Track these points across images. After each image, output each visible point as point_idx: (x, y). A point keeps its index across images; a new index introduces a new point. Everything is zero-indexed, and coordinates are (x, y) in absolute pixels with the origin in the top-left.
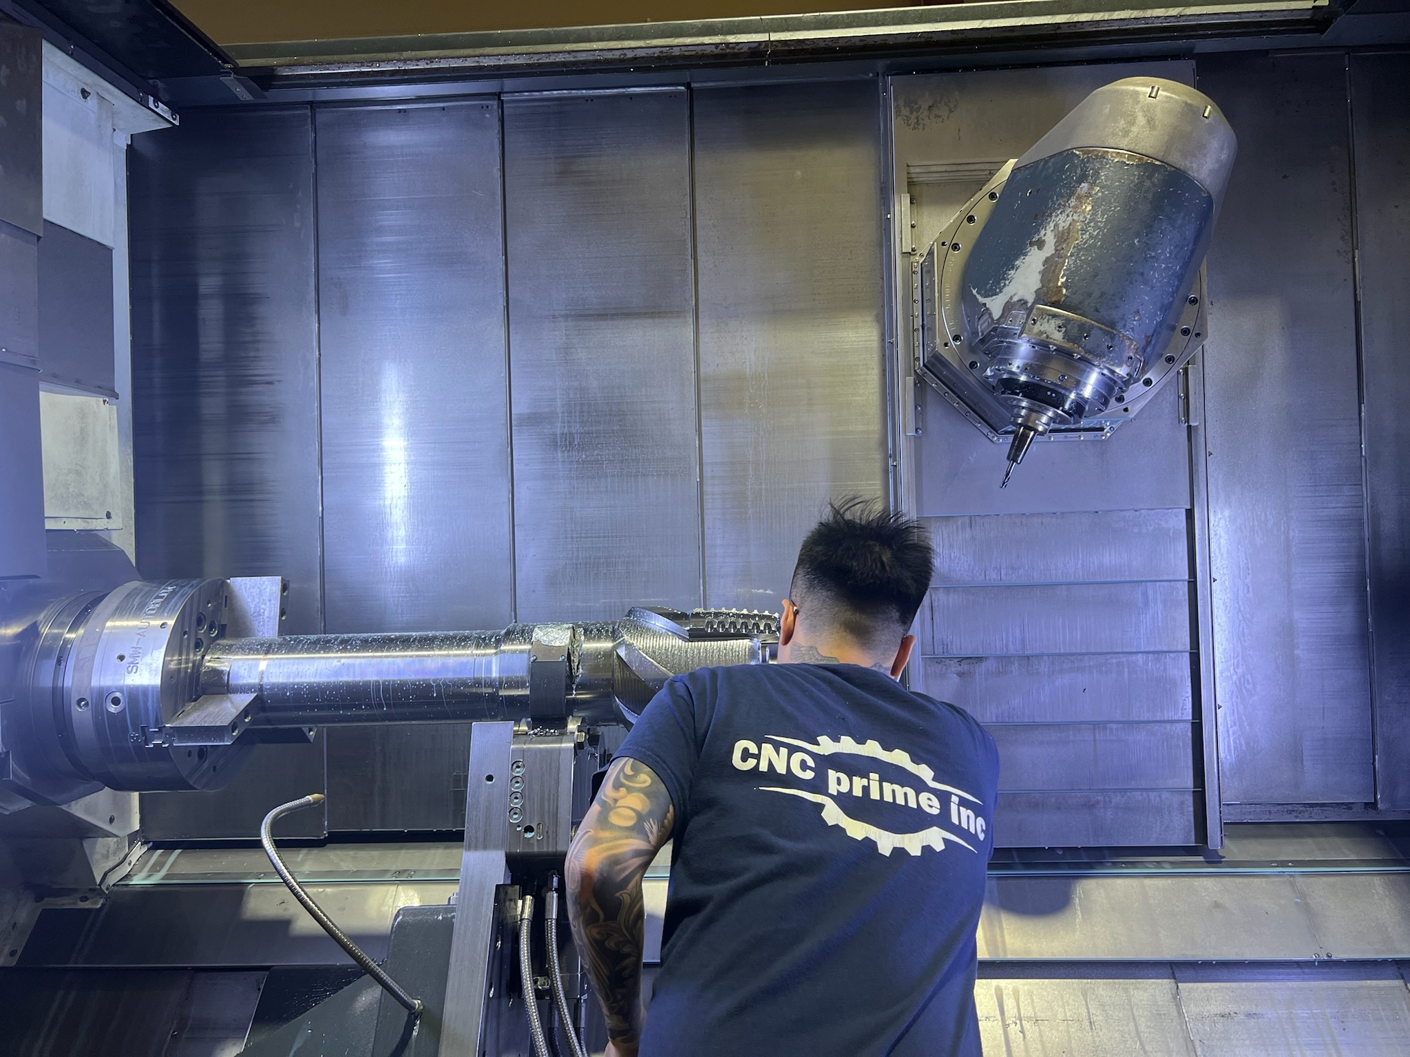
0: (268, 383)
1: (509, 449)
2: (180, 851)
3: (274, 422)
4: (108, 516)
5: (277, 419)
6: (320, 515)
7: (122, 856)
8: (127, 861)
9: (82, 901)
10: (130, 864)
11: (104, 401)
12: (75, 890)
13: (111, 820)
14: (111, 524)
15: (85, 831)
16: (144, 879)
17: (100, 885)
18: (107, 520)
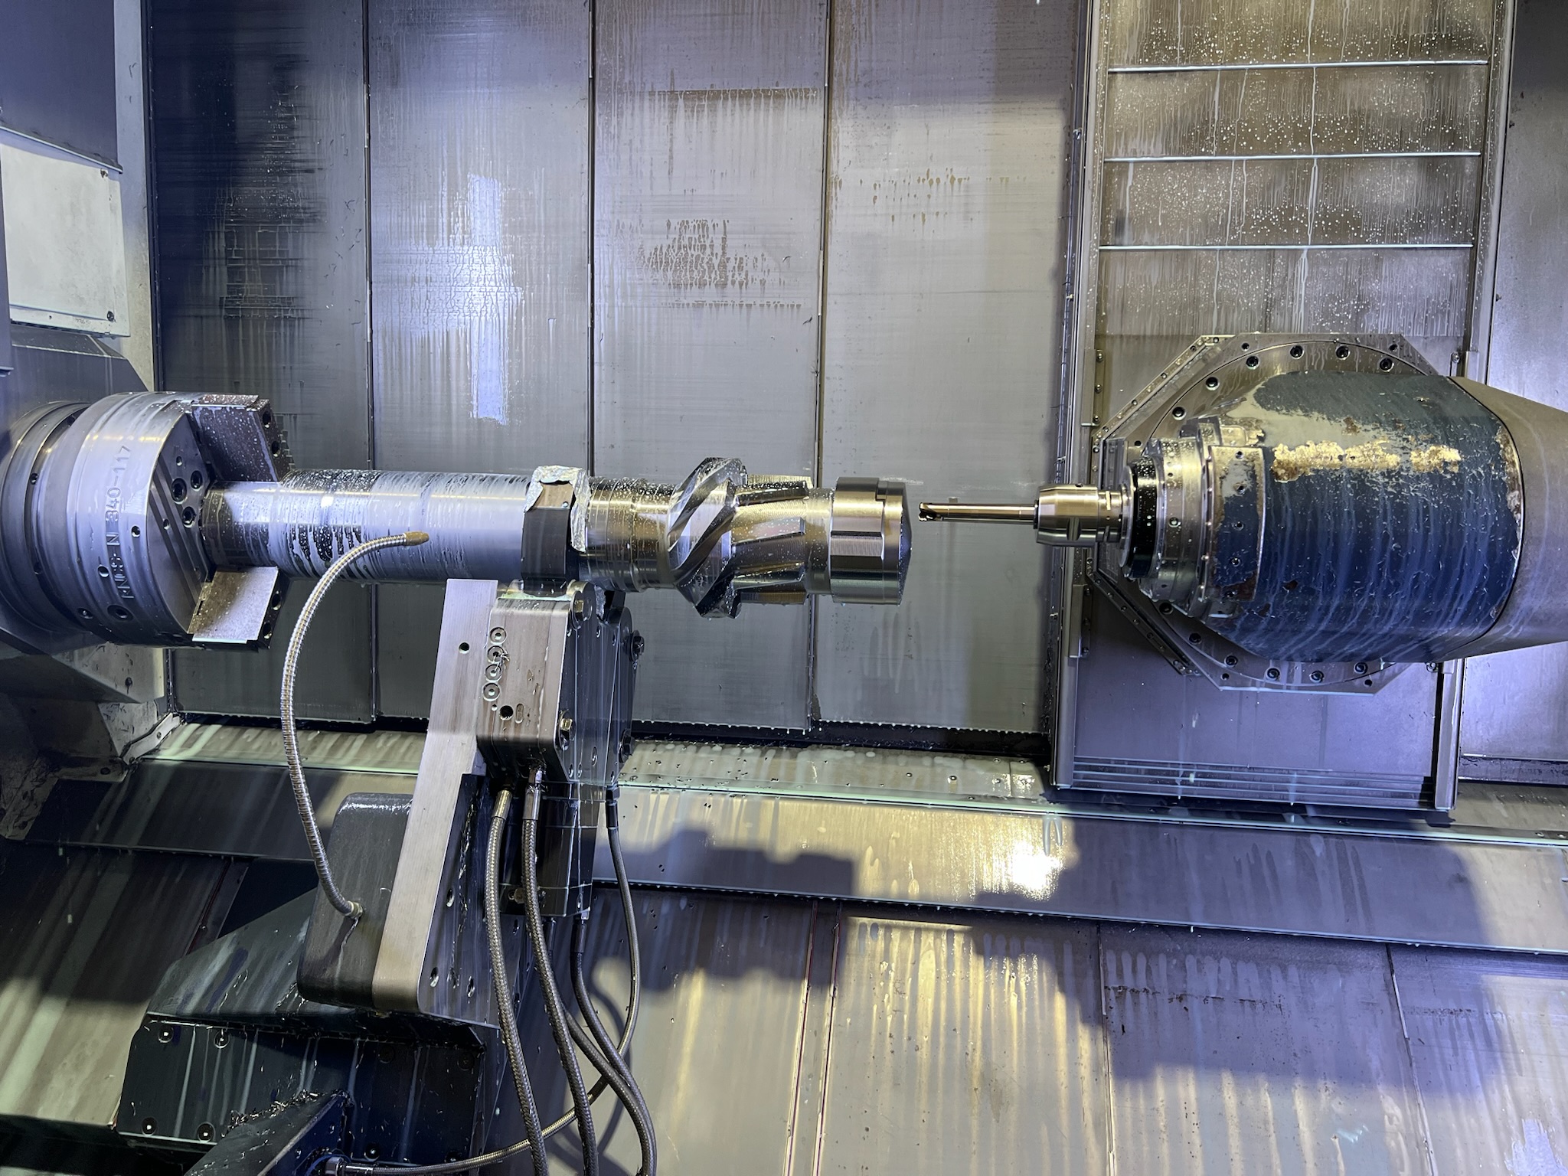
0: (307, 171)
1: (590, 265)
2: (219, 726)
3: (314, 221)
4: (111, 317)
5: (319, 218)
6: (369, 341)
7: (150, 727)
8: (156, 732)
9: (102, 773)
10: (159, 737)
11: (103, 173)
12: (93, 761)
13: (128, 683)
14: (114, 329)
15: (96, 694)
16: (177, 753)
17: (121, 757)
18: (109, 322)
